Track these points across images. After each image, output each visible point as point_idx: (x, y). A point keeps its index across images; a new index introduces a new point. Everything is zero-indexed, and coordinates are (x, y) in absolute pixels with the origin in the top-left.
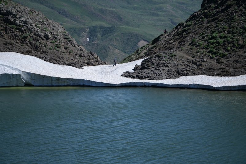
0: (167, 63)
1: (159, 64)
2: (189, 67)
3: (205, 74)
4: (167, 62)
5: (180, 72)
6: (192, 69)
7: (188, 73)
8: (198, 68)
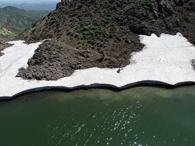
0: (58, 57)
1: (51, 58)
2: (78, 59)
3: (95, 66)
4: (57, 55)
5: (73, 66)
6: (82, 61)
7: (81, 67)
8: (86, 60)
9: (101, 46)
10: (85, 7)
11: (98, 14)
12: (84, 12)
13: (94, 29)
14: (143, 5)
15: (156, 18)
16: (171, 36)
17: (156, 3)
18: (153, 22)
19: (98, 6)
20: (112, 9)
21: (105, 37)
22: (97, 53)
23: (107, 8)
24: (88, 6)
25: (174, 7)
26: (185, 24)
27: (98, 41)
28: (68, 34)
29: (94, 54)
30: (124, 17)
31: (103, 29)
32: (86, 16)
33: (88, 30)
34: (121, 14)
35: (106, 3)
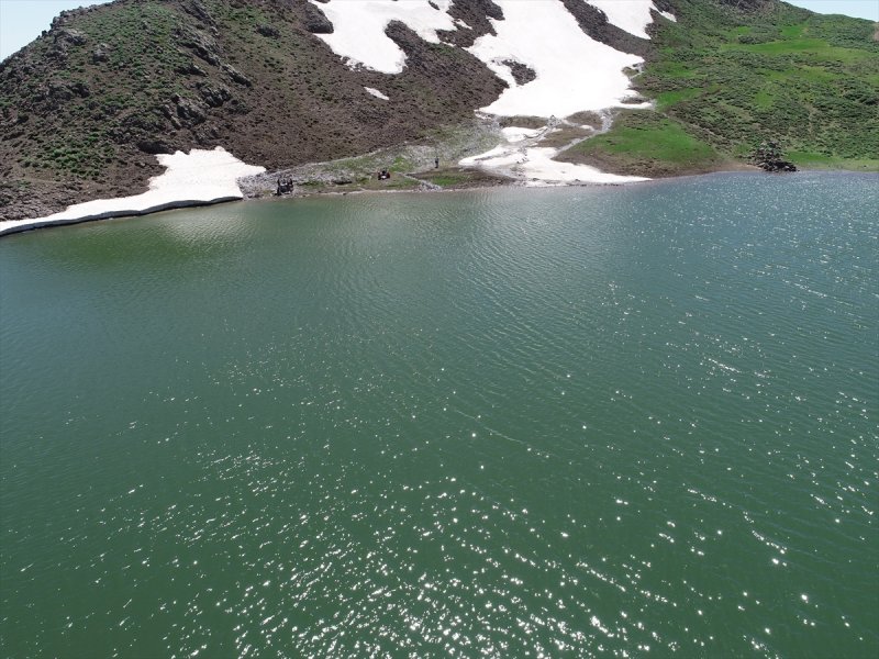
5: (62, 202)
8: (80, 193)
9: (97, 174)
10: (37, 119)
11: (72, 128)
12: (39, 128)
13: (74, 152)
14: (151, 109)
15: (177, 128)
16: (206, 152)
17: (172, 104)
18: (174, 134)
19: (67, 114)
20: (96, 119)
21: (98, 161)
22: (94, 183)
23: (85, 117)
24: (45, 117)
25: (205, 109)
26: (227, 133)
27: (88, 169)
28: (27, 164)
29: (89, 185)
30: (123, 129)
31: (90, 151)
32: (49, 133)
33: (64, 155)
34: (115, 126)
35: (81, 109)
